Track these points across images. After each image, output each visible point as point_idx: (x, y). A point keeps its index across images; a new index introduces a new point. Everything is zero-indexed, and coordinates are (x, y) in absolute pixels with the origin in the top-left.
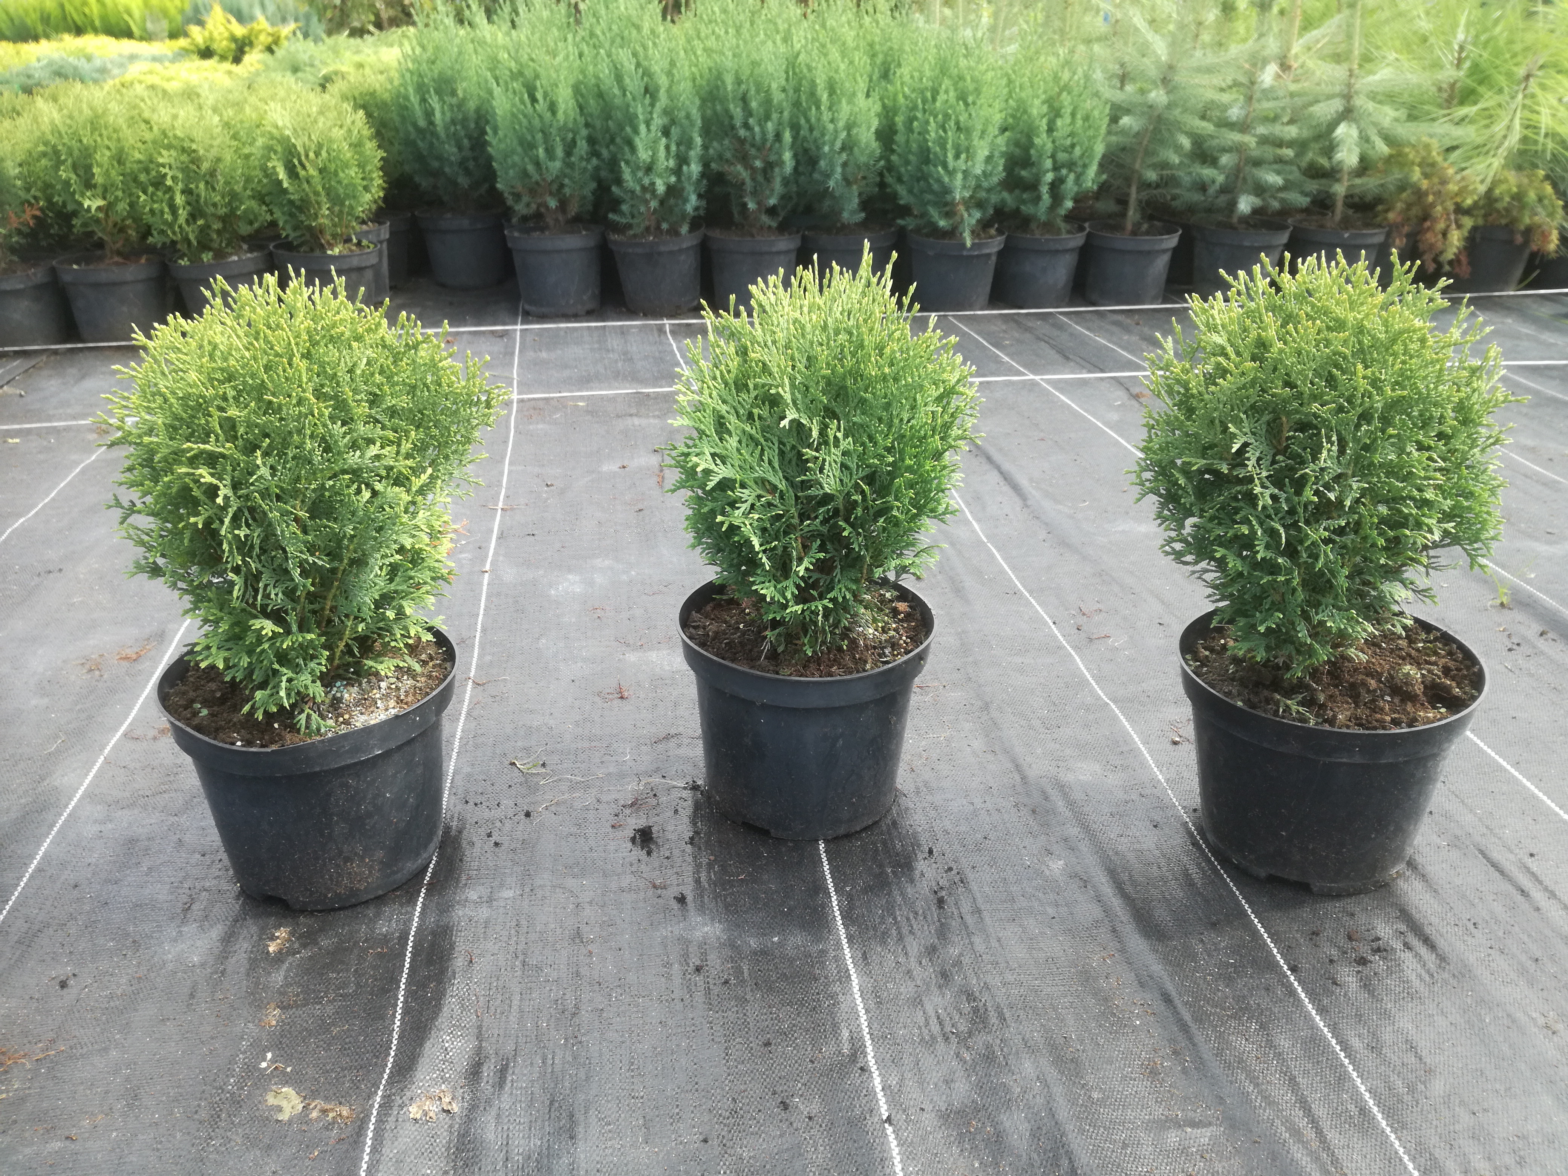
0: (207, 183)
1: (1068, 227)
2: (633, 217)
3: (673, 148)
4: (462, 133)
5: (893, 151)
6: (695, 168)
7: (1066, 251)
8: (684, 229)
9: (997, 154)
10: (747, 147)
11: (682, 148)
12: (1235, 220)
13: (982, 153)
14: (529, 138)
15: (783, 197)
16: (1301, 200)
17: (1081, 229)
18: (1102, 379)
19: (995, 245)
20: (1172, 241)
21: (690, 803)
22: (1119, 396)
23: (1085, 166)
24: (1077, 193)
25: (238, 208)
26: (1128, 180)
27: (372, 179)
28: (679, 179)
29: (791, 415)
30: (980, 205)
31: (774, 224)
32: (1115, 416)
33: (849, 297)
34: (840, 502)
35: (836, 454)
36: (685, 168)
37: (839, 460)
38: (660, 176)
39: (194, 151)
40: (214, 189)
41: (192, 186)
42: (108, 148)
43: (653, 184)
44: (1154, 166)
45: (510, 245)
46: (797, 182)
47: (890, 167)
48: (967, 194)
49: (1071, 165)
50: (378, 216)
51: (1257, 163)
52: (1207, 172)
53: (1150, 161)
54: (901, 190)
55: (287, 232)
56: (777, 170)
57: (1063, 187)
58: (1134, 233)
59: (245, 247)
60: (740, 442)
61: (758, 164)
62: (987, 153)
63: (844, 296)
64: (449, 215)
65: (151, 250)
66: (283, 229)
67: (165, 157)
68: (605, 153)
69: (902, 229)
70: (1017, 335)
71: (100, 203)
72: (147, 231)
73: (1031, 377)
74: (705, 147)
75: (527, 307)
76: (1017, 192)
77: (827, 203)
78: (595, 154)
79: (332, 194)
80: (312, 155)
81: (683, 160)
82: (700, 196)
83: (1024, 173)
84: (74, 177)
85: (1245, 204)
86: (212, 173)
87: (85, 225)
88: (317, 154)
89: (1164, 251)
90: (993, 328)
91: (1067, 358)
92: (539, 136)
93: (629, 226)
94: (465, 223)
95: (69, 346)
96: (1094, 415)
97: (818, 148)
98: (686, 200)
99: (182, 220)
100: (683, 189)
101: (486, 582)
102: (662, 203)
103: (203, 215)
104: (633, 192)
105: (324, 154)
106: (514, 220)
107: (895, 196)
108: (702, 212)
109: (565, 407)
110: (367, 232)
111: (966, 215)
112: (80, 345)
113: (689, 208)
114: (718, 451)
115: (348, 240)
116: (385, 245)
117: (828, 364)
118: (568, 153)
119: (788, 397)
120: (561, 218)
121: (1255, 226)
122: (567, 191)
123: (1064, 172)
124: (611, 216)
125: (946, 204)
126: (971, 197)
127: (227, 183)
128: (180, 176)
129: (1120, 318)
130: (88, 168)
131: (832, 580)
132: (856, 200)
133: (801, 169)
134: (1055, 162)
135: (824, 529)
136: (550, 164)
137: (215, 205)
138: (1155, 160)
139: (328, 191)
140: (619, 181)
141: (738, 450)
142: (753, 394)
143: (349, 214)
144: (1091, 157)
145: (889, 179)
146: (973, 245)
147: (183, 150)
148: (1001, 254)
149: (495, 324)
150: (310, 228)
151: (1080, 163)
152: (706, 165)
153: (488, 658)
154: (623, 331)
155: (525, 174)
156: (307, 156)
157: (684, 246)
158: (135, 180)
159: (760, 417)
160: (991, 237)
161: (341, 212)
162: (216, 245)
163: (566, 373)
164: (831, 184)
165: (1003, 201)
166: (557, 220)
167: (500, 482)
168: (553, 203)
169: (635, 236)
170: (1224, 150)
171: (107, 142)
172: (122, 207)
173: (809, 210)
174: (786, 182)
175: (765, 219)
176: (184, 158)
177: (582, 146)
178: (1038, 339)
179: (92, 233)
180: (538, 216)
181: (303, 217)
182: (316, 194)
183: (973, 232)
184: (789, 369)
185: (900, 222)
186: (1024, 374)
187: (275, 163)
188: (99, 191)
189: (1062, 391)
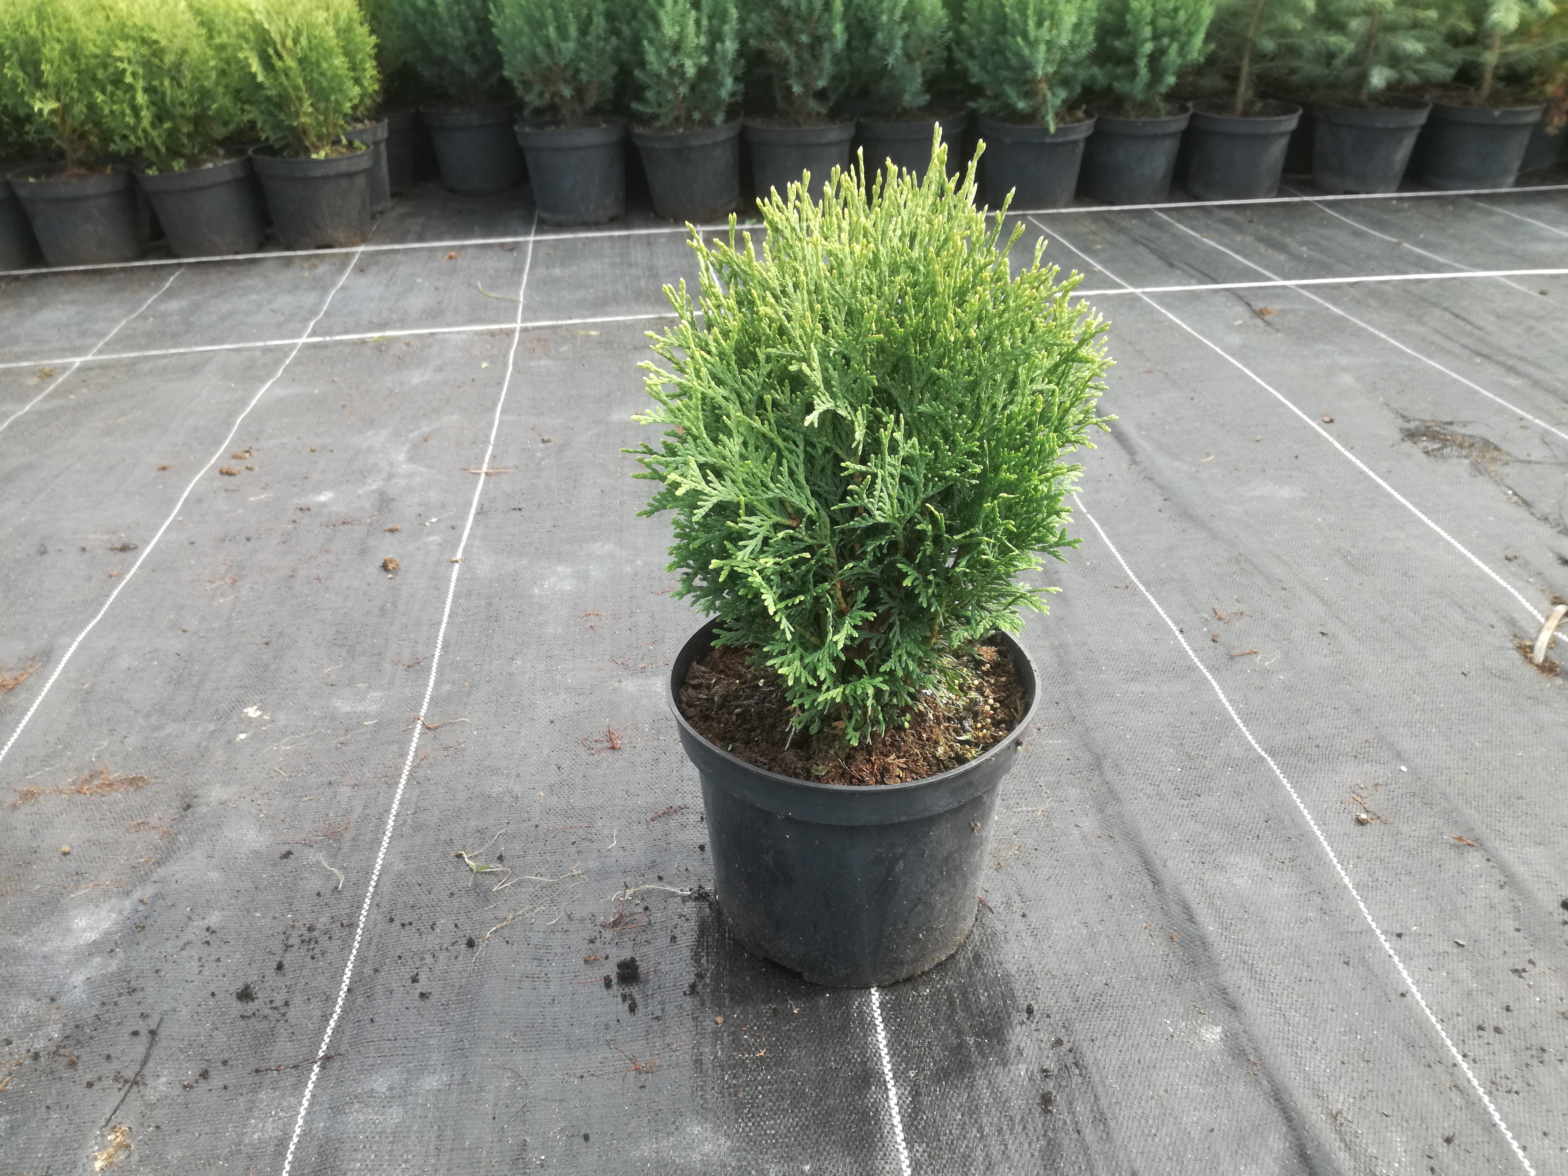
0: (173, 79)
1: (1169, 107)
2: (660, 106)
3: (705, 22)
4: (467, 14)
5: (963, 20)
6: (730, 46)
7: (1165, 136)
8: (719, 119)
9: (1086, 21)
10: (791, 18)
11: (715, 22)
12: (1364, 96)
13: (1070, 20)
14: (538, 15)
15: (834, 78)
16: (1442, 72)
17: (1183, 109)
18: (1216, 291)
19: (1083, 129)
20: (1291, 123)
21: (693, 924)
22: (1239, 314)
23: (1191, 34)
24: (1181, 67)
25: (209, 107)
26: (1239, 50)
27: (364, 70)
28: (712, 60)
29: (823, 404)
30: (1065, 82)
31: (824, 111)
32: (1236, 340)
33: (912, 214)
34: (899, 535)
35: (893, 464)
36: (718, 46)
37: (896, 473)
38: (690, 56)
39: (156, 42)
40: (179, 85)
41: (155, 83)
42: (59, 41)
43: (682, 66)
44: (1271, 33)
45: (521, 142)
46: (849, 59)
47: (959, 39)
48: (1050, 70)
49: (1173, 33)
50: (376, 113)
51: (1391, 28)
52: (1334, 40)
53: (1265, 27)
54: (973, 66)
55: (266, 134)
56: (826, 45)
57: (1164, 59)
58: (1245, 113)
59: (221, 152)
60: (745, 444)
61: (804, 38)
62: (1074, 19)
63: (904, 213)
64: (457, 110)
65: (115, 158)
66: (262, 129)
67: (122, 50)
68: (626, 30)
69: (974, 113)
70: (1108, 236)
71: (53, 105)
72: (106, 137)
73: (1131, 290)
74: (742, 20)
75: (543, 215)
76: (1109, 66)
77: (885, 84)
78: (615, 32)
79: (316, 87)
80: (289, 43)
81: (716, 36)
82: (736, 79)
83: (1118, 44)
84: (21, 74)
85: (1379, 78)
86: (178, 66)
87: (39, 132)
88: (296, 41)
89: (1282, 134)
90: (1081, 229)
91: (1172, 265)
92: (549, 12)
93: (655, 117)
94: (474, 118)
95: (31, 271)
96: (1210, 337)
97: (875, 18)
98: (721, 84)
99: (146, 123)
100: (717, 71)
101: (454, 576)
102: (693, 87)
103: (170, 116)
104: (659, 76)
105: (303, 41)
106: (526, 113)
107: (964, 74)
108: (739, 98)
109: (574, 337)
110: (362, 132)
111: (1049, 95)
112: (44, 270)
113: (724, 93)
114: (711, 460)
115: (337, 142)
116: (383, 147)
117: (879, 320)
118: (583, 32)
119: (816, 377)
120: (578, 109)
121: (1387, 104)
122: (583, 77)
123: (1165, 41)
124: (635, 105)
125: (1026, 82)
126: (1056, 73)
127: (195, 79)
128: (140, 71)
129: (1230, 214)
130: (37, 64)
131: (888, 642)
132: (919, 80)
133: (855, 43)
134: (1155, 29)
135: (876, 572)
136: (563, 45)
137: (182, 104)
138: (1272, 25)
139: (310, 85)
140: (642, 64)
141: (743, 457)
142: (766, 369)
143: (336, 111)
144: (1198, 22)
145: (959, 54)
146: (1058, 130)
147: (144, 41)
148: (1089, 140)
149: (505, 234)
150: (292, 129)
151: (1185, 30)
152: (743, 42)
153: (447, 687)
154: (649, 241)
155: (535, 59)
156: (283, 44)
157: (720, 138)
158: (94, 78)
159: (775, 404)
160: (1079, 121)
161: (327, 108)
162: (187, 151)
163: (580, 294)
164: (890, 60)
165: (1093, 78)
166: (573, 112)
167: (488, 436)
168: (567, 92)
169: (663, 128)
170: (1354, 14)
171: (56, 34)
172: (79, 109)
173: (864, 92)
174: (837, 60)
175: (813, 104)
176: (145, 50)
177: (599, 23)
178: (1136, 241)
179: (50, 140)
180: (553, 108)
181: (282, 116)
182: (296, 88)
183: (1057, 115)
184: (819, 333)
185: (972, 105)
186: (1121, 287)
187: (248, 53)
188: (52, 90)
189: (1168, 306)
